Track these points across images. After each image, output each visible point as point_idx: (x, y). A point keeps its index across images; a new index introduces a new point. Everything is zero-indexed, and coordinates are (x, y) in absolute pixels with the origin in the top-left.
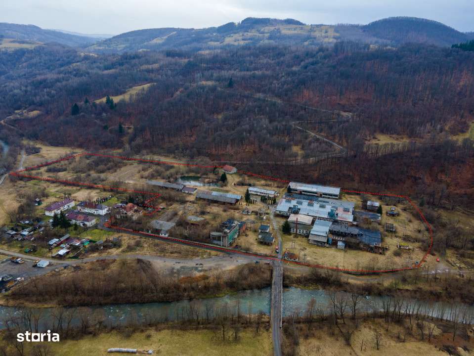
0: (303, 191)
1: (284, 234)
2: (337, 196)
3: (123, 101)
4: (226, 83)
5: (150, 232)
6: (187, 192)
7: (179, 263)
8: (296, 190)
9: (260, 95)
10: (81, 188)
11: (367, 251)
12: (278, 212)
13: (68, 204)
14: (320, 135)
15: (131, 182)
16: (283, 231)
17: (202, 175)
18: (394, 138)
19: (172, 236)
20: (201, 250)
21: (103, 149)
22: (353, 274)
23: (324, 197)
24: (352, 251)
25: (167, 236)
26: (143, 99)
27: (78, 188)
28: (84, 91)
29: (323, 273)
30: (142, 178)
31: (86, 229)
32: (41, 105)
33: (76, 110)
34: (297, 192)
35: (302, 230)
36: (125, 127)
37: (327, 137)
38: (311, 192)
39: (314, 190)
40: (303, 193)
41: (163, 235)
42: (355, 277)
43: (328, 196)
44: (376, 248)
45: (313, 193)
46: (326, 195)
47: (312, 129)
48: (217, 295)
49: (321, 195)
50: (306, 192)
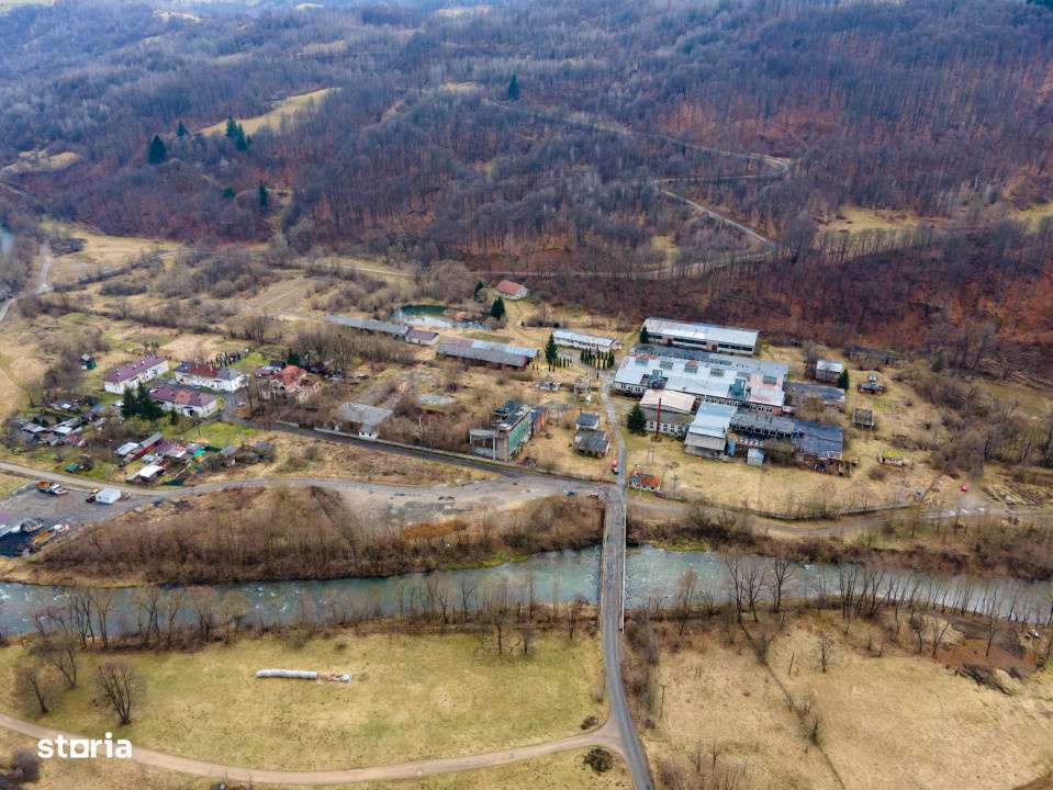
0: (676, 339)
1: (632, 433)
2: (750, 349)
3: (265, 130)
4: (504, 88)
5: (337, 428)
6: (416, 341)
7: (402, 495)
8: (660, 337)
9: (580, 117)
10: (181, 332)
11: (812, 469)
12: (618, 387)
13: (154, 368)
14: (714, 210)
15: (292, 318)
16: (629, 427)
17: (451, 302)
18: (884, 217)
19: (385, 438)
20: (450, 468)
21: (225, 242)
22: (780, 519)
23: (721, 352)
24: (779, 469)
25: (374, 437)
26: (313, 126)
27: (175, 331)
28: (174, 105)
29: (713, 516)
30: (316, 308)
31: (196, 421)
32: (77, 138)
33: (158, 151)
34: (661, 341)
35: (669, 426)
36: (273, 192)
37: (732, 216)
38: (692, 342)
39: (700, 336)
40: (675, 343)
41: (366, 436)
42: (782, 524)
43: (730, 350)
44: (832, 463)
45: (698, 342)
46: (727, 346)
47: (698, 197)
48: (485, 563)
49: (714, 347)
50: (681, 340)
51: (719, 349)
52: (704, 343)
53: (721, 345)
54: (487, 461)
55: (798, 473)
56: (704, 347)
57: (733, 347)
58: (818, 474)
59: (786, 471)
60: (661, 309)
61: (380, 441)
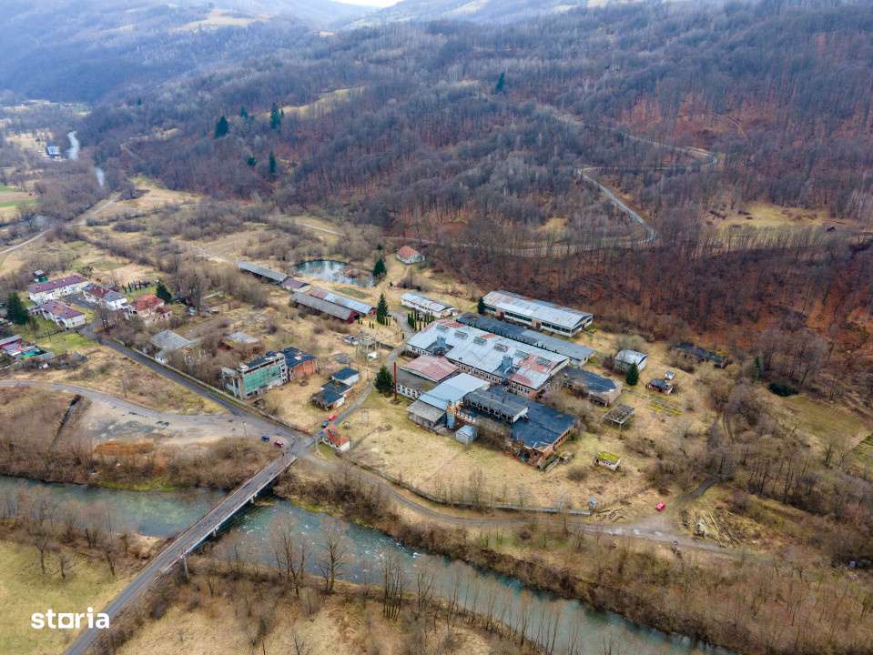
0: (507, 313)
1: (380, 392)
2: (568, 331)
4: (494, 84)
6: (288, 288)
7: (134, 414)
8: (494, 310)
9: (545, 109)
10: (131, 262)
11: (514, 456)
12: (410, 349)
13: (74, 285)
14: (621, 198)
15: (219, 260)
16: (377, 386)
17: (352, 260)
18: (790, 215)
19: (172, 365)
20: (193, 396)
22: (430, 500)
24: (484, 450)
25: (163, 362)
27: (127, 261)
30: (245, 255)
34: (495, 313)
36: (281, 161)
38: (521, 317)
39: (528, 313)
40: (506, 316)
41: (158, 360)
42: (425, 505)
43: (551, 330)
44: (536, 454)
45: (525, 319)
46: (548, 325)
47: (614, 185)
48: (136, 487)
49: (538, 325)
50: (511, 315)
51: (542, 327)
52: (530, 320)
53: (543, 324)
54: (230, 396)
55: (499, 458)
56: (529, 323)
57: (554, 327)
58: (518, 463)
59: (488, 453)
60: (517, 285)
61: (168, 366)
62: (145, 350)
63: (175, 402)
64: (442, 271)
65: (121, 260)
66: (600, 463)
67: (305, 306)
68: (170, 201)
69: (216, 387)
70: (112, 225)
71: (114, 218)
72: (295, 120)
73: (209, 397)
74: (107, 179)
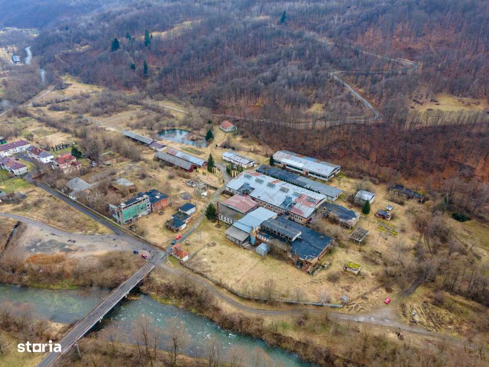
0: (288, 165)
1: (209, 219)
2: (325, 177)
4: (279, 19)
6: (154, 148)
7: (53, 235)
8: (280, 163)
11: (293, 264)
12: (228, 189)
14: (357, 91)
15: (112, 129)
17: (193, 130)
18: (463, 102)
19: (80, 200)
20: (92, 222)
23: (310, 177)
24: (273, 260)
25: (74, 199)
27: (56, 130)
30: (128, 126)
31: (11, 176)
34: (280, 165)
35: (228, 219)
37: (364, 95)
38: (296, 168)
39: (300, 165)
40: (287, 167)
41: (71, 197)
42: (237, 300)
43: (315, 176)
44: (307, 263)
45: (299, 169)
46: (313, 174)
47: (353, 83)
48: (52, 286)
49: (307, 173)
50: (290, 166)
51: (309, 174)
52: (302, 170)
53: (310, 173)
54: (114, 222)
55: (284, 265)
56: (301, 172)
57: (317, 175)
58: (295, 269)
59: (277, 262)
60: (294, 146)
61: (77, 201)
62: (63, 191)
63: (80, 226)
64: (247, 137)
65: (52, 129)
66: (348, 269)
67: (163, 161)
68: (84, 91)
69: (106, 216)
70: (48, 106)
71: (50, 102)
72: (159, 41)
73: (102, 223)
74: (47, 76)
